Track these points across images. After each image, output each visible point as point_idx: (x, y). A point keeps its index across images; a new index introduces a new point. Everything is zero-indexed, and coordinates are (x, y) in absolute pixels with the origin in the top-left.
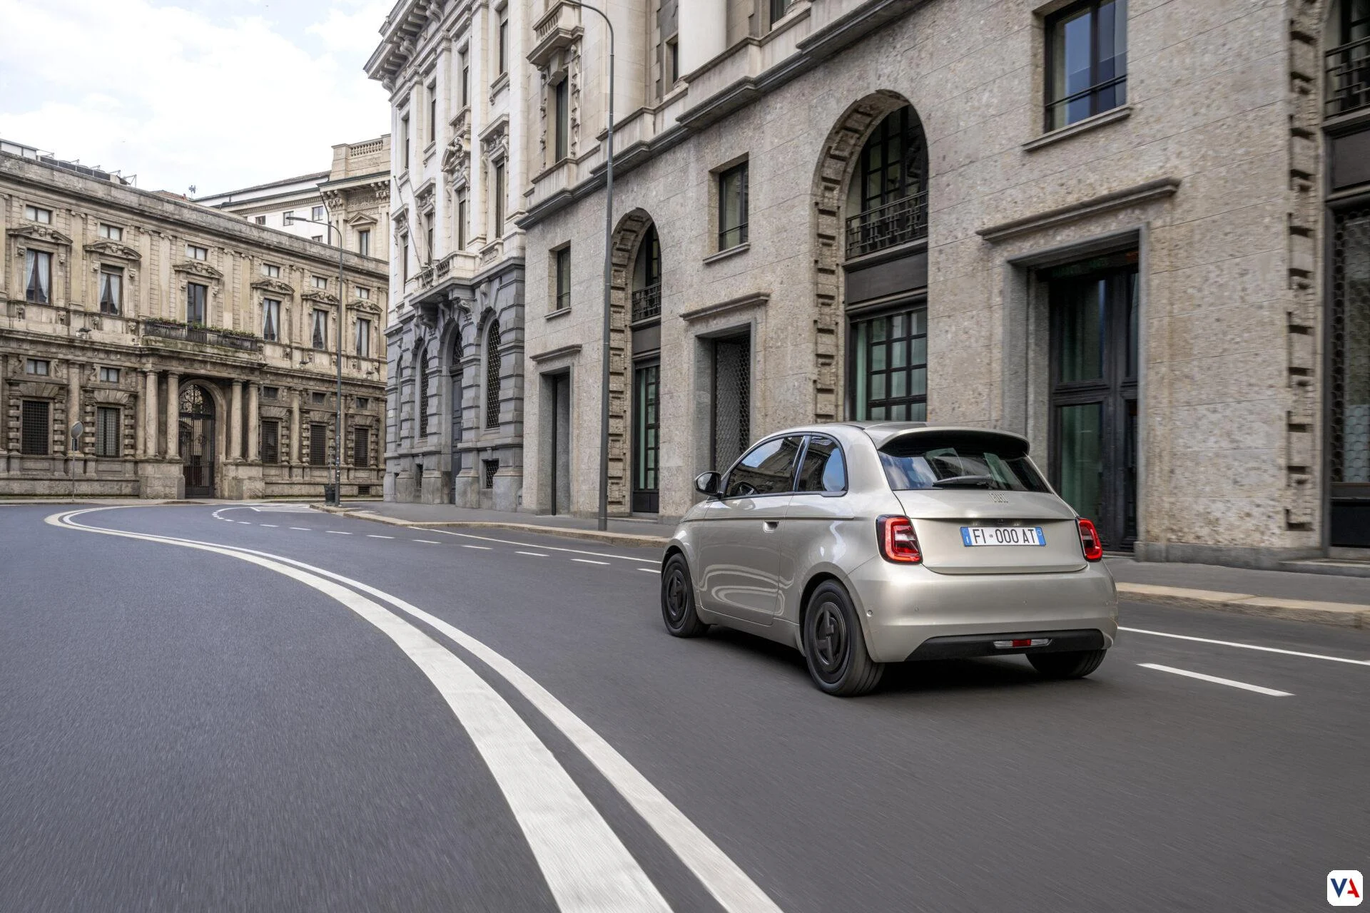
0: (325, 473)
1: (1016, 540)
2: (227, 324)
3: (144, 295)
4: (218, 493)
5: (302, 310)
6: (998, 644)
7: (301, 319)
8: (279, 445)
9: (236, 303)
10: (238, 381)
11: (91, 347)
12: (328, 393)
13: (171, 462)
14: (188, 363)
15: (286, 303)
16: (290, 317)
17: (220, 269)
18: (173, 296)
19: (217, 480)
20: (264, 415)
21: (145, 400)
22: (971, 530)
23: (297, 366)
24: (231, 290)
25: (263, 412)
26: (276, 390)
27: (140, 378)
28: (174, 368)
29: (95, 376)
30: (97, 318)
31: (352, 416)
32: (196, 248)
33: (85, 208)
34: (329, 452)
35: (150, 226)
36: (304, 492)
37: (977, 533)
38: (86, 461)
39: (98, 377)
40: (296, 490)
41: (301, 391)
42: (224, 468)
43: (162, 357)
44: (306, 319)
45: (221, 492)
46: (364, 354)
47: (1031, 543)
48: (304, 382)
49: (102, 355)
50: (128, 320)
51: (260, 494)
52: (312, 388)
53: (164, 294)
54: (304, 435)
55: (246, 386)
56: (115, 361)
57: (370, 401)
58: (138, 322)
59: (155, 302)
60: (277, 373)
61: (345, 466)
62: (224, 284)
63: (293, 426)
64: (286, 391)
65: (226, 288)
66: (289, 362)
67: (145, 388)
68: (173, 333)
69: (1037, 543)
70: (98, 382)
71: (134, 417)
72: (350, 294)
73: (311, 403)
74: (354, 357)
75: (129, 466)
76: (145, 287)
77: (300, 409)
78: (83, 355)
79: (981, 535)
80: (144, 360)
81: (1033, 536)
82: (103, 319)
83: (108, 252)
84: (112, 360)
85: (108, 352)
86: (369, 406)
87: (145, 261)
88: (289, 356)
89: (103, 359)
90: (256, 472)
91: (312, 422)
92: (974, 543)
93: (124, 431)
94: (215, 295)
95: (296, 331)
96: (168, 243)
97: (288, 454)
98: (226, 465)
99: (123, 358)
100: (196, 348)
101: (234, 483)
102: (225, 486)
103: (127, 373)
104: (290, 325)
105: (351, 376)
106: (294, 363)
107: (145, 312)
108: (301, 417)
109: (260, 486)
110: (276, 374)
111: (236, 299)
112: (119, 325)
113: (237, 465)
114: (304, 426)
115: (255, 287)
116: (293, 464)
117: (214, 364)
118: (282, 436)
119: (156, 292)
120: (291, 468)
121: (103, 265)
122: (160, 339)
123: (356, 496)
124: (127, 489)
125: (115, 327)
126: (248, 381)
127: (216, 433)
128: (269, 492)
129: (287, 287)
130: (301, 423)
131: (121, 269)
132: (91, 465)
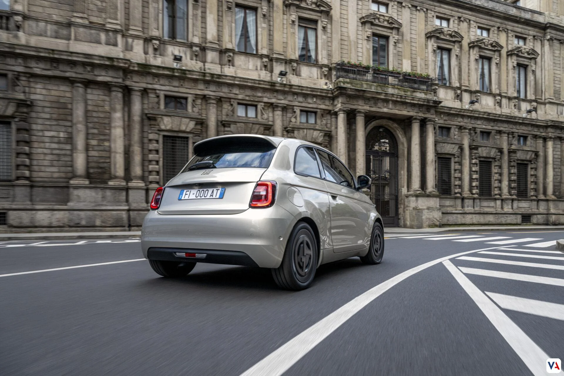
0: (492, 204)
2: (406, 67)
3: (335, 45)
4: (402, 223)
5: (469, 58)
7: (469, 65)
8: (453, 179)
9: (414, 52)
10: (416, 119)
11: (290, 91)
12: (493, 131)
14: (372, 102)
15: (456, 50)
16: (460, 63)
17: (400, 20)
18: (360, 46)
19: (401, 211)
20: (439, 152)
21: (337, 138)
23: (467, 106)
24: (409, 40)
25: (438, 149)
26: (449, 129)
27: (333, 118)
28: (360, 107)
29: (296, 117)
30: (295, 65)
31: (515, 152)
32: (378, 3)
34: (495, 184)
36: (475, 221)
39: (298, 118)
40: (468, 219)
41: (470, 129)
42: (406, 200)
43: (350, 96)
44: (473, 64)
45: (404, 222)
46: (522, 96)
48: (473, 122)
49: (301, 99)
50: (321, 67)
51: (438, 223)
52: (479, 127)
53: (353, 43)
54: (474, 169)
55: (423, 123)
56: (311, 104)
57: (529, 138)
58: (330, 69)
59: (345, 51)
60: (451, 114)
61: (510, 197)
62: (403, 36)
63: (464, 161)
64: (457, 130)
65: (405, 38)
66: (459, 103)
67: (336, 128)
68: (360, 75)
70: (298, 123)
72: (509, 42)
73: (479, 141)
74: (515, 98)
76: (336, 37)
77: (470, 146)
78: (285, 99)
80: (336, 102)
82: (301, 66)
84: (309, 103)
85: (305, 96)
86: (528, 143)
87: (335, 12)
88: (459, 97)
89: (301, 102)
90: (434, 202)
91: (480, 157)
94: (395, 43)
95: (464, 76)
97: (460, 187)
98: (407, 196)
99: (319, 102)
100: (379, 88)
101: (414, 212)
102: (407, 216)
103: (322, 115)
104: (460, 71)
105: (512, 115)
106: (464, 104)
107: (336, 59)
108: (471, 153)
109: (437, 215)
110: (449, 114)
111: (413, 48)
112: (315, 71)
113: (417, 196)
114: (474, 161)
115: (429, 36)
116: (465, 196)
117: (395, 102)
118: (455, 170)
119: (346, 43)
120: (463, 199)
121: (300, 18)
122: (348, 80)
123: (519, 225)
125: (311, 73)
126: (426, 118)
127: (399, 169)
128: (445, 221)
129: (457, 34)
130: (471, 159)
131: (316, 21)
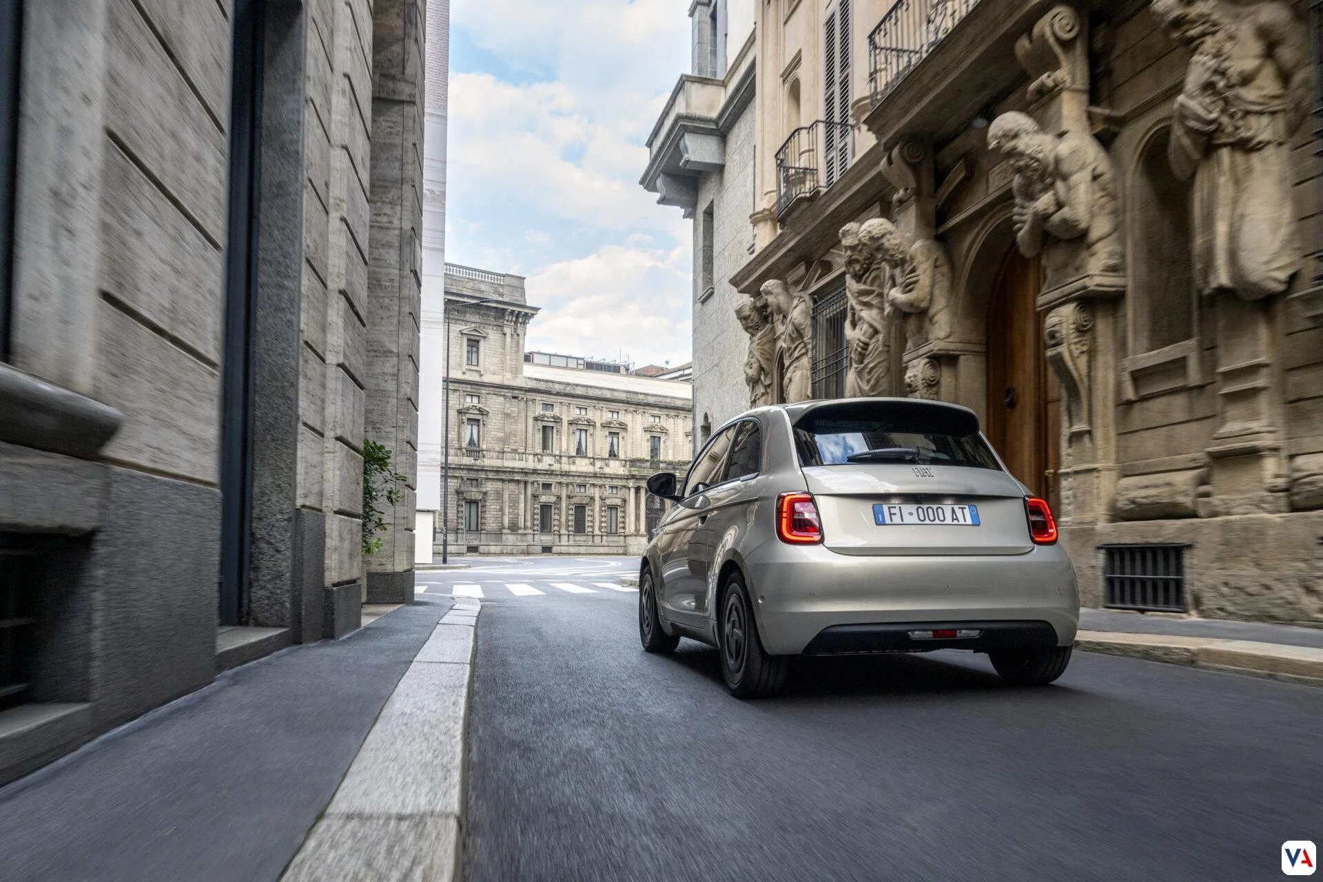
1: (942, 518)
2: (670, 458)
3: (629, 446)
6: (917, 635)
9: (675, 445)
11: (604, 476)
13: (642, 536)
17: (667, 427)
18: (643, 445)
21: (629, 502)
22: (885, 507)
24: (672, 438)
27: (627, 491)
28: (643, 485)
30: (607, 461)
32: (654, 416)
33: (602, 404)
35: (632, 408)
37: (893, 511)
38: (602, 536)
39: (607, 492)
43: (637, 479)
47: (962, 522)
49: (609, 480)
50: (621, 461)
53: (639, 444)
56: (615, 482)
58: (626, 461)
59: (634, 449)
62: (669, 435)
65: (670, 437)
67: (629, 496)
68: (643, 465)
69: (969, 521)
70: (608, 495)
71: (624, 512)
75: (622, 538)
76: (629, 441)
78: (601, 481)
79: (898, 514)
80: (629, 481)
81: (965, 514)
82: (610, 461)
83: (612, 425)
85: (612, 478)
87: (629, 428)
89: (610, 482)
92: (888, 521)
93: (620, 520)
94: (664, 442)
96: (640, 416)
99: (619, 481)
103: (621, 489)
107: (630, 456)
112: (617, 463)
119: (635, 444)
121: (610, 433)
122: (636, 469)
124: (621, 551)
125: (615, 465)
131: (618, 433)
132: (604, 538)
